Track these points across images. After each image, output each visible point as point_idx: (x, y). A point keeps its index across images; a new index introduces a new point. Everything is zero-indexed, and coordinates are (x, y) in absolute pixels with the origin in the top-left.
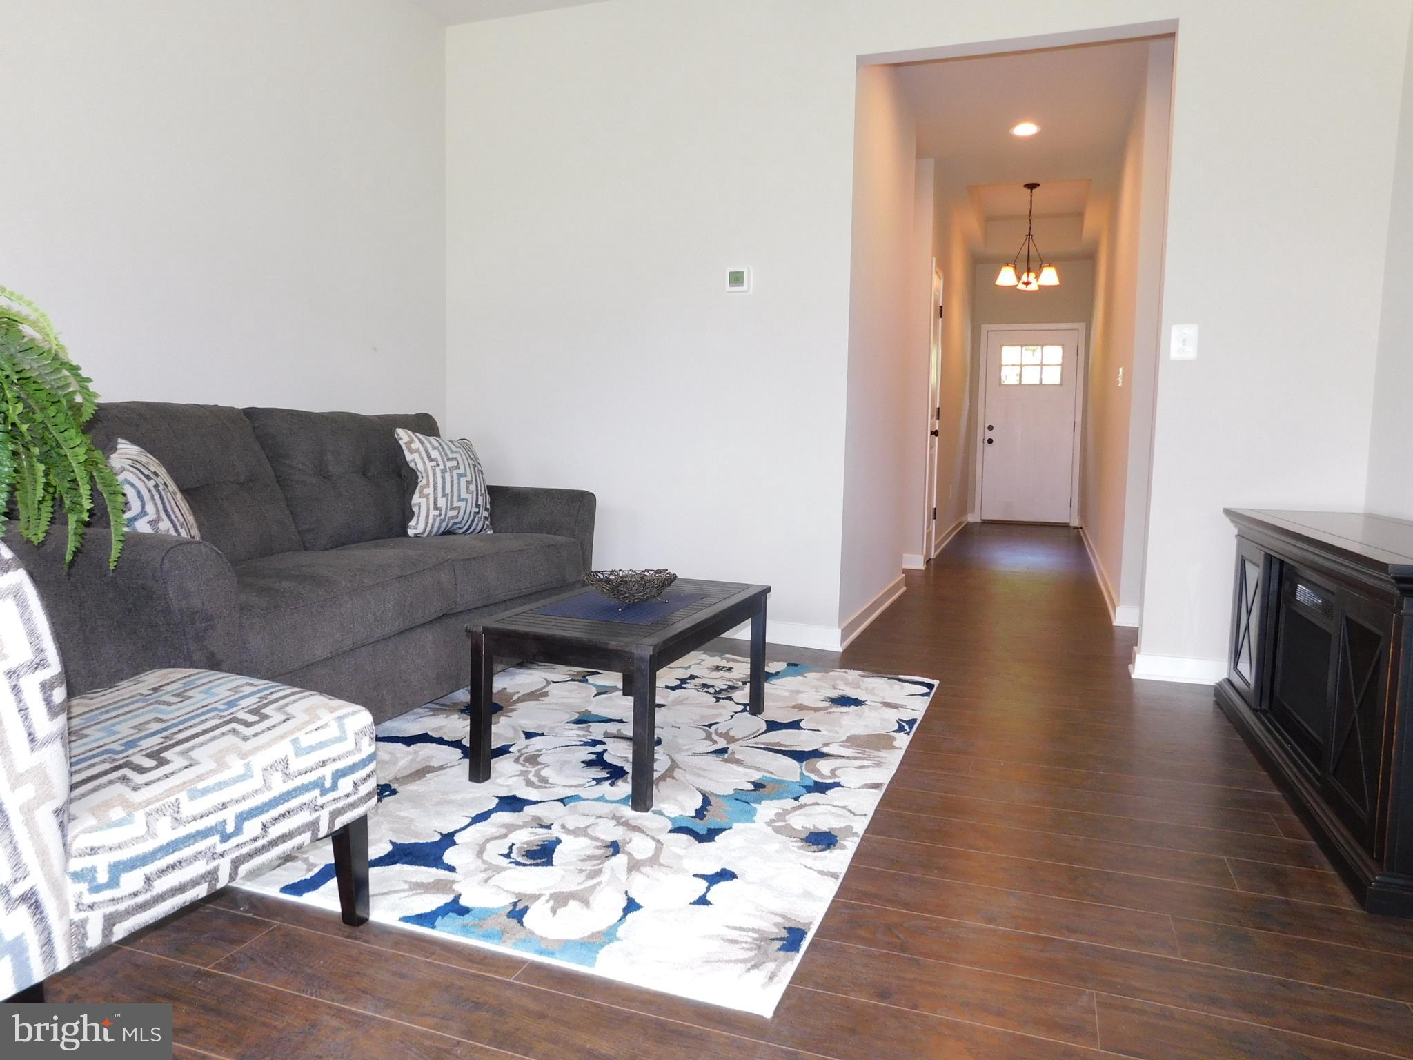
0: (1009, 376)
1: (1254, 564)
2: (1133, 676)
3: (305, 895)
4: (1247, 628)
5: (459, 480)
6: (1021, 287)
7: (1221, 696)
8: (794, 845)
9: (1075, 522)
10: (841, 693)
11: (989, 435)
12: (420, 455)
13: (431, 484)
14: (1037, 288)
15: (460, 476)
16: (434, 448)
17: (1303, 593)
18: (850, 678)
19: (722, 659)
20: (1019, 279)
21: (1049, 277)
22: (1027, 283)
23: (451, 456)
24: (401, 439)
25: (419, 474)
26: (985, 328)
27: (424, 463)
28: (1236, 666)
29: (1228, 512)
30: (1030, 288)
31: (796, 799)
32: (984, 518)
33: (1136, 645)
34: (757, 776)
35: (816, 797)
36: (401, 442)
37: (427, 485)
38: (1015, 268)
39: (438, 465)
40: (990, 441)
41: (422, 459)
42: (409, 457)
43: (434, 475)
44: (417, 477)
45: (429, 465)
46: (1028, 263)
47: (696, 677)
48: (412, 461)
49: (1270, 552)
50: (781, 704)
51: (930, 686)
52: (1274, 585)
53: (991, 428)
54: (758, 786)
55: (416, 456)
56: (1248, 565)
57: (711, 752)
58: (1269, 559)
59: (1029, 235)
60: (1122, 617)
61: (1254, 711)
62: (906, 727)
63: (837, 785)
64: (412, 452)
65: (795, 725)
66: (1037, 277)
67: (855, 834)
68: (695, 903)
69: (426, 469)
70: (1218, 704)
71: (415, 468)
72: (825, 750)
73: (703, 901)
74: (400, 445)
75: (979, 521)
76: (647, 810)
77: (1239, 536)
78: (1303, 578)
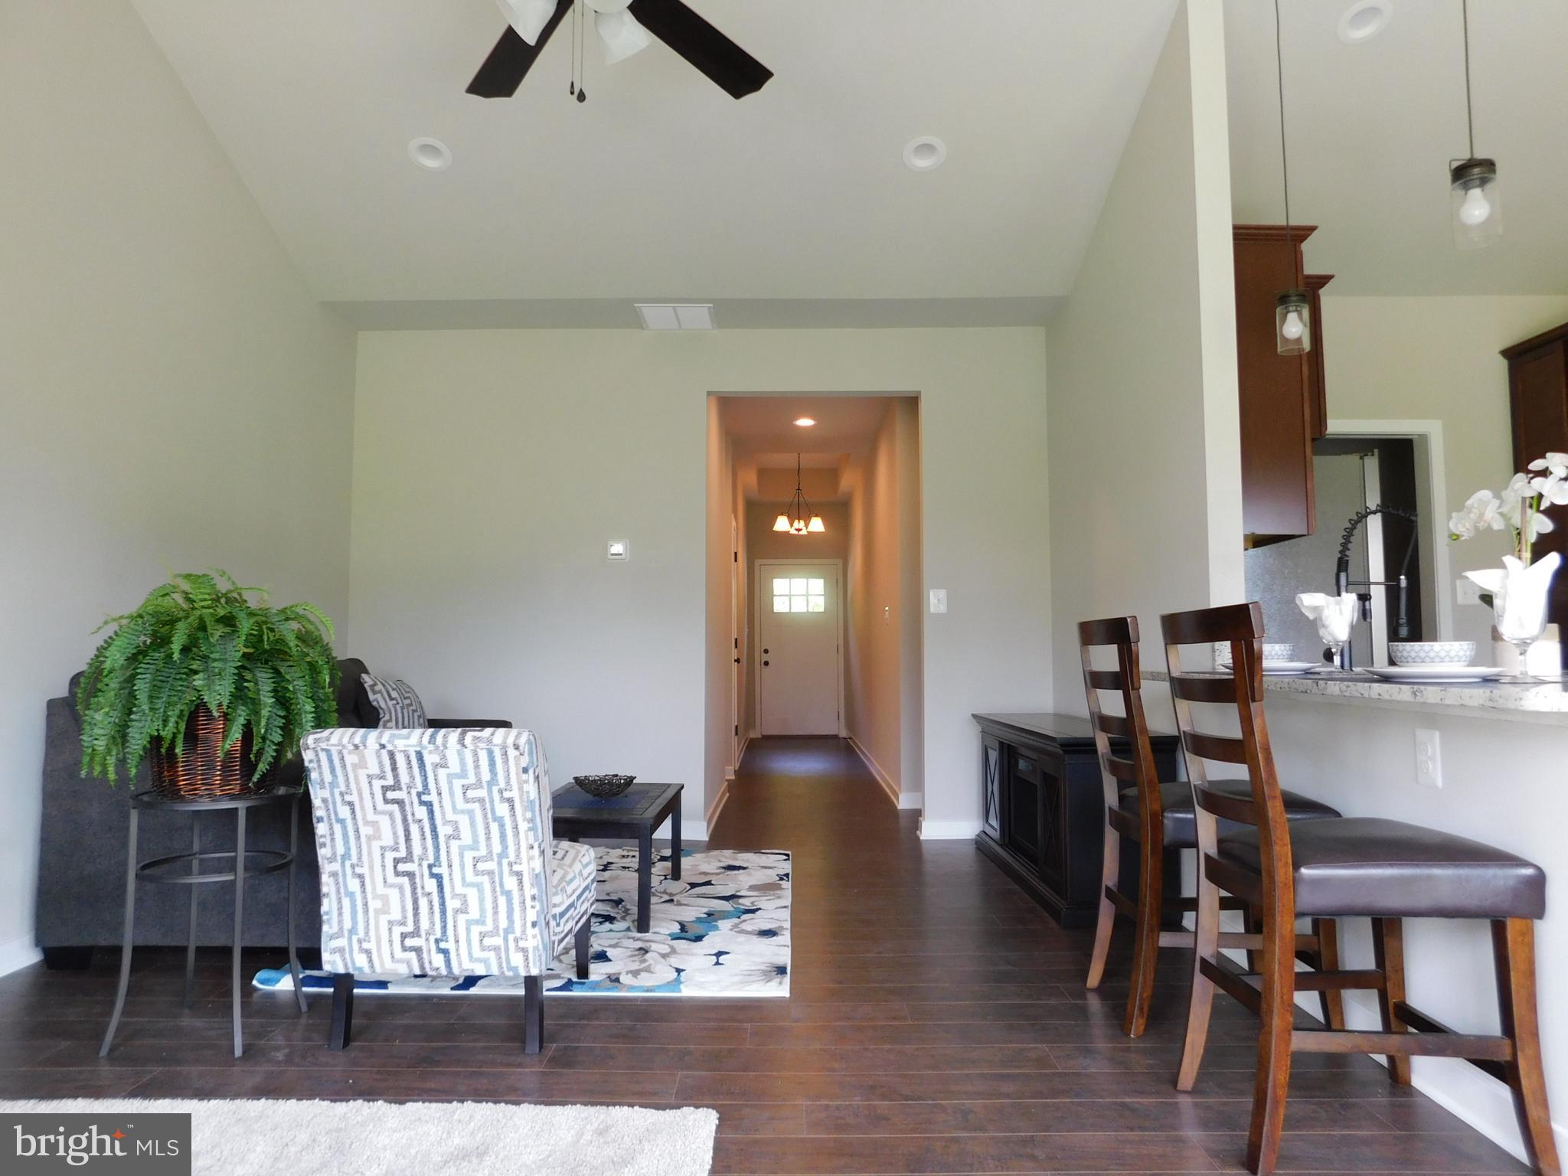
0: (780, 606)
1: (993, 749)
2: (921, 838)
3: (471, 989)
4: (992, 792)
5: (413, 714)
6: (793, 531)
7: (980, 844)
8: (755, 938)
9: (843, 733)
10: (727, 864)
11: (765, 658)
12: (382, 695)
13: (394, 718)
14: (806, 533)
15: (414, 711)
16: (393, 689)
17: (1022, 764)
18: (727, 855)
19: (623, 850)
20: (792, 526)
21: (817, 525)
22: (799, 530)
23: (406, 695)
24: (366, 682)
25: (381, 711)
26: (758, 562)
27: (386, 702)
28: (987, 821)
29: (974, 716)
30: (801, 533)
31: (739, 917)
32: (764, 733)
33: (921, 816)
34: (705, 910)
35: (750, 916)
36: (366, 685)
37: (390, 720)
38: (789, 517)
39: (398, 703)
40: (766, 663)
41: (384, 698)
42: (371, 697)
43: (396, 711)
44: (379, 714)
45: (391, 703)
46: (799, 511)
47: (612, 863)
48: (374, 700)
49: (1001, 740)
50: (689, 873)
51: (787, 855)
52: (1006, 762)
53: (766, 651)
54: (709, 914)
55: (378, 696)
56: (989, 750)
57: (663, 902)
58: (1001, 744)
59: (799, 489)
60: (904, 802)
61: (1001, 845)
62: (785, 878)
63: (760, 909)
64: (375, 693)
65: (709, 883)
66: (807, 526)
67: (787, 929)
68: (715, 965)
69: (388, 707)
70: (980, 850)
71: (377, 706)
72: (738, 894)
73: (717, 963)
74: (364, 688)
75: (760, 736)
76: (648, 932)
77: (983, 731)
78: (1022, 755)
